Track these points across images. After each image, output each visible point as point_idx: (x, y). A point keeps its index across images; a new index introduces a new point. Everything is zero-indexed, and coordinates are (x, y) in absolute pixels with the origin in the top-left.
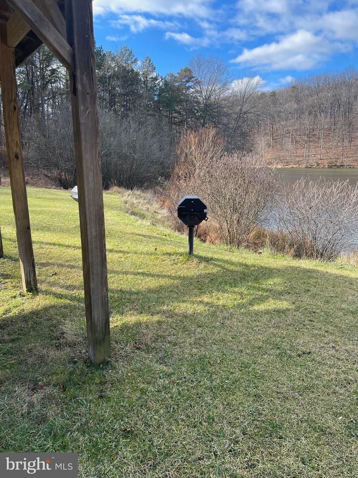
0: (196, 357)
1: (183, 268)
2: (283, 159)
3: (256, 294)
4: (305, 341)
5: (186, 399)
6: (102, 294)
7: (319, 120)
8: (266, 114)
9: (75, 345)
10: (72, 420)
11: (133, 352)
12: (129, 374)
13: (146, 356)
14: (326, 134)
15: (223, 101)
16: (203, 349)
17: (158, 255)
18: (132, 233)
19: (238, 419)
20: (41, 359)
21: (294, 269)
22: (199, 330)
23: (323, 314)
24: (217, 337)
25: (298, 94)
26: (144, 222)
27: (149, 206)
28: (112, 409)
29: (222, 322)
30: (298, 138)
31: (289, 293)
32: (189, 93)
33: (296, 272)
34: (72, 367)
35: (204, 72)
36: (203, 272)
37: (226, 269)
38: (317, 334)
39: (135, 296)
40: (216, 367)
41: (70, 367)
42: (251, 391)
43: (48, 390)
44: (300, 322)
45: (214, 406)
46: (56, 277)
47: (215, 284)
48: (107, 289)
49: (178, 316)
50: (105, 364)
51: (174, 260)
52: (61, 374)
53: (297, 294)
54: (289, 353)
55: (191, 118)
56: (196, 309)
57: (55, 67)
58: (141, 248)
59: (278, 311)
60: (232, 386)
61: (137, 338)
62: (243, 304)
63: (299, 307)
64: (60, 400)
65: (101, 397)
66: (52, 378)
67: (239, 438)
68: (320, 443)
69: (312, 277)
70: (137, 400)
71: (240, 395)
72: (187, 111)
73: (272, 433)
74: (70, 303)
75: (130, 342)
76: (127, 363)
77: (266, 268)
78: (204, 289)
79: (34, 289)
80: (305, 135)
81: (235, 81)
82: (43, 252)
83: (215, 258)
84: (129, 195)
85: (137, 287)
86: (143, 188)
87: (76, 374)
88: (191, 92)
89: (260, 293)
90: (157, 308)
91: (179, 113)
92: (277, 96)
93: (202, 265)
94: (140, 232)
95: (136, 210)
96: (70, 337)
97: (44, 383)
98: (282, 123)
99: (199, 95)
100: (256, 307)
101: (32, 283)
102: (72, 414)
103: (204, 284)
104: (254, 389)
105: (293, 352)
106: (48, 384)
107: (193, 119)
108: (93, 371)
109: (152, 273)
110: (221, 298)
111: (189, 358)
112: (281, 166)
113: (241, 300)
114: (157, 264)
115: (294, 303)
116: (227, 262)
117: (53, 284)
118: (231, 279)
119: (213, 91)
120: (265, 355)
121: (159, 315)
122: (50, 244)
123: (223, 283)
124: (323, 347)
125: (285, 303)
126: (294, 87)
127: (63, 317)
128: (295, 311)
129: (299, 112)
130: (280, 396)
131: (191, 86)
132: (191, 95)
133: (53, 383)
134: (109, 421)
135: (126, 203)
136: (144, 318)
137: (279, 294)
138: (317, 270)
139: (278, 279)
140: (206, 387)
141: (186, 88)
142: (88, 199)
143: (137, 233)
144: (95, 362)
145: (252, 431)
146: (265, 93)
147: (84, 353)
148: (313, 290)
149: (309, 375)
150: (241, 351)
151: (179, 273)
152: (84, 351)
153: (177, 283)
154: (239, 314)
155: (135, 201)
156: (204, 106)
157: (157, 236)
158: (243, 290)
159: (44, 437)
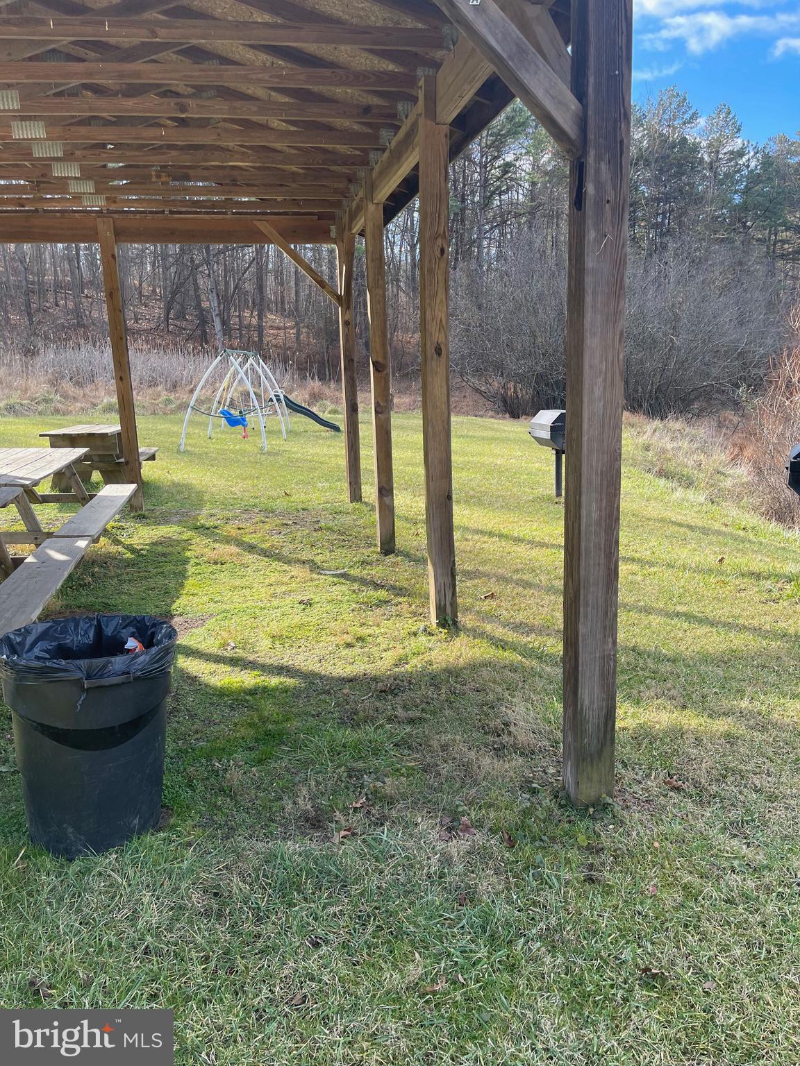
1: (794, 612)
6: (604, 651)
9: (533, 753)
10: (529, 914)
11: (665, 796)
12: (656, 844)
13: (698, 811)
17: (727, 576)
18: (662, 520)
20: (466, 770)
26: (690, 494)
27: (702, 457)
28: (615, 914)
34: (529, 799)
39: (668, 667)
41: (524, 800)
43: (479, 837)
46: (494, 603)
48: (615, 642)
49: (781, 729)
50: (600, 807)
51: (771, 591)
52: (506, 809)
57: (509, 158)
58: (682, 554)
61: (674, 764)
64: (503, 865)
65: (591, 880)
66: (488, 814)
70: (676, 909)
74: (522, 662)
75: (657, 769)
76: (649, 817)
79: (450, 622)
82: (468, 549)
84: (655, 431)
85: (672, 645)
86: (690, 415)
87: (537, 817)
90: (725, 703)
91: (798, 230)
94: (680, 518)
95: (671, 467)
96: (523, 736)
97: (472, 821)
101: (449, 609)
102: (527, 900)
106: (480, 825)
108: (572, 818)
109: (711, 616)
114: (724, 596)
117: (488, 617)
121: (729, 720)
122: (482, 533)
127: (508, 689)
133: (488, 825)
134: (609, 939)
135: (647, 449)
136: (691, 721)
142: (588, 438)
143: (673, 520)
144: (577, 799)
147: (553, 775)
151: (782, 625)
152: (551, 770)
153: (779, 647)
155: (669, 446)
157: (723, 529)
159: (470, 933)
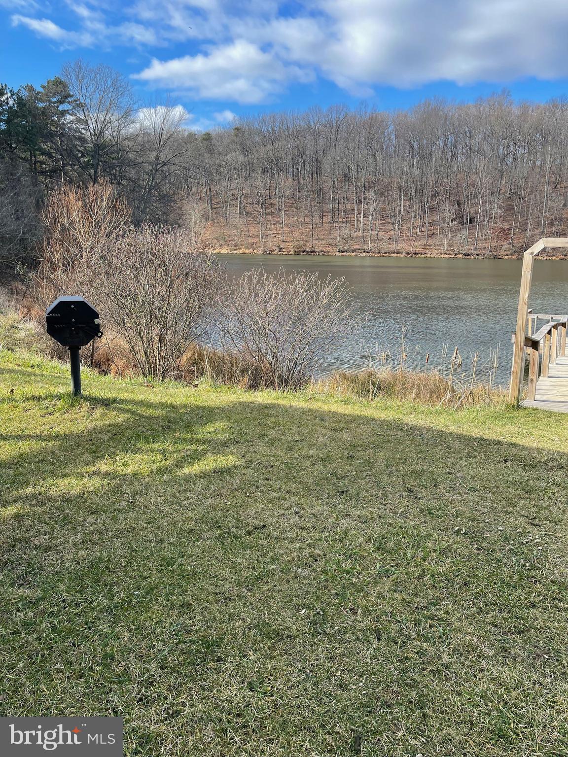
0: (86, 564)
1: (64, 419)
2: (230, 239)
3: (188, 450)
4: (257, 510)
5: (65, 636)
7: (278, 183)
8: (198, 168)
14: (288, 204)
15: (126, 142)
16: (97, 548)
17: (17, 402)
19: (154, 647)
21: (245, 406)
22: (90, 519)
23: (283, 466)
24: (123, 526)
25: (245, 140)
29: (131, 501)
30: (249, 208)
31: (237, 442)
32: (65, 123)
33: (248, 411)
35: (89, 89)
36: (100, 424)
37: (139, 415)
38: (275, 497)
40: (119, 573)
42: (175, 600)
44: (252, 483)
45: (115, 635)
47: (120, 442)
49: (55, 500)
51: (47, 407)
53: (248, 443)
54: (234, 531)
55: (71, 165)
56: (87, 485)
59: (219, 471)
60: (145, 598)
62: (167, 468)
63: (251, 461)
67: (154, 676)
68: (275, 653)
69: (270, 416)
71: (158, 610)
72: (64, 153)
73: (206, 656)
77: (204, 408)
78: (101, 451)
80: (259, 203)
81: (145, 110)
83: (121, 399)
88: (69, 121)
89: (194, 447)
90: (15, 493)
91: (50, 155)
92: (214, 141)
93: (98, 412)
98: (224, 184)
99: (83, 126)
100: (186, 470)
103: (101, 443)
104: (181, 595)
105: (240, 530)
107: (76, 167)
109: (4, 433)
110: (130, 462)
111: (72, 568)
112: (227, 251)
113: (164, 461)
114: (14, 416)
115: (243, 456)
116: (141, 403)
118: (147, 430)
119: (108, 123)
120: (198, 541)
121: (17, 505)
123: (134, 438)
124: (283, 514)
125: (231, 458)
126: (237, 129)
128: (245, 467)
129: (248, 168)
130: (220, 598)
131: (68, 110)
132: (69, 125)
137: (223, 446)
138: (279, 405)
139: (221, 422)
140: (101, 609)
141: (59, 112)
145: (176, 660)
146: (195, 134)
148: (272, 434)
149: (261, 559)
150: (161, 541)
151: (55, 429)
153: (53, 445)
154: (160, 484)
156: (94, 147)
157: (16, 368)
158: (168, 445)
